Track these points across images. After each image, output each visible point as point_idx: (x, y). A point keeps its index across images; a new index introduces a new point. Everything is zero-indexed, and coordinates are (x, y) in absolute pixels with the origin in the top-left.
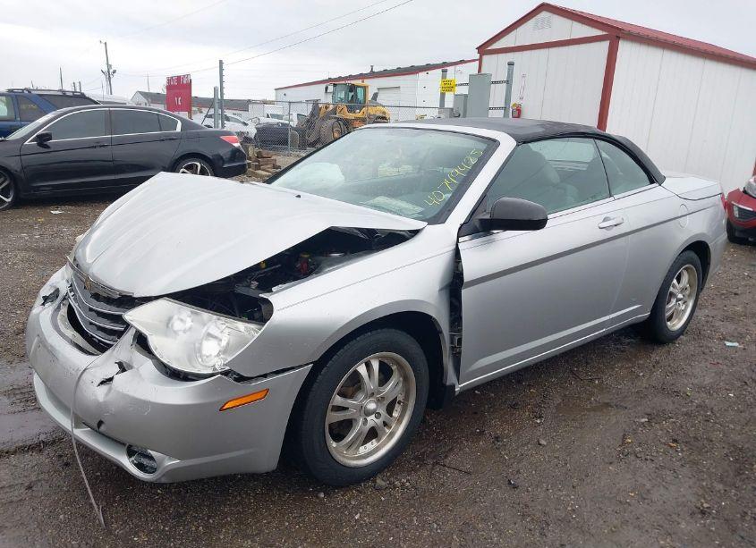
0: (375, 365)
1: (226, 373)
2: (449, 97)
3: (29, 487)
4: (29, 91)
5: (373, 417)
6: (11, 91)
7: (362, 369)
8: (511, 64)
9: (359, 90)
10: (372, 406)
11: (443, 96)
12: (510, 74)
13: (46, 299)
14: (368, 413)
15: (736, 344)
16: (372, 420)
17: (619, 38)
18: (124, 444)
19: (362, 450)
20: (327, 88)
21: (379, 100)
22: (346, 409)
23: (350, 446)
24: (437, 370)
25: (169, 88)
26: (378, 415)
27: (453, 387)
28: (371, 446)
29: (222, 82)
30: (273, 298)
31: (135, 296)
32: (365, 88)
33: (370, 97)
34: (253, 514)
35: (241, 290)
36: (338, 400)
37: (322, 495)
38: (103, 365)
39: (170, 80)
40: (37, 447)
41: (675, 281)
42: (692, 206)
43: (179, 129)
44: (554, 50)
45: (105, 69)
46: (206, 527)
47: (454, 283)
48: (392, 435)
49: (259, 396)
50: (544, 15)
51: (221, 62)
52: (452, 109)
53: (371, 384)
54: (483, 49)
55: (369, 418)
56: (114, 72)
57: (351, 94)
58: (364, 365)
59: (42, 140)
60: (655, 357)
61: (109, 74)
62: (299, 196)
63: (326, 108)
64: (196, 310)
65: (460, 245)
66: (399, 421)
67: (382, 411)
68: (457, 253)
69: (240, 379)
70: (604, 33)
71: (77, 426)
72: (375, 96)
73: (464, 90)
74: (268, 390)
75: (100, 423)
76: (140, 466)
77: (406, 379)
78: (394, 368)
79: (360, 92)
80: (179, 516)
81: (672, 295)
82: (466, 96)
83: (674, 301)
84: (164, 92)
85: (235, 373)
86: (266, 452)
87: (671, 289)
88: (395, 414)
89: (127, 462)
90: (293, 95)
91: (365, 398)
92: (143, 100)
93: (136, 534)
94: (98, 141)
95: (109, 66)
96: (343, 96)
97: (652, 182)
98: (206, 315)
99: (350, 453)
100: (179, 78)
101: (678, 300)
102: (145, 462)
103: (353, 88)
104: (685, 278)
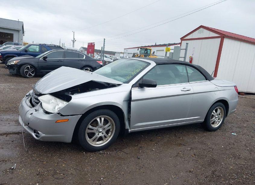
0: (103, 119)
1: (58, 113)
2: (168, 53)
3: (13, 141)
4: (45, 45)
5: (101, 133)
6: (40, 44)
7: (98, 120)
8: (187, 44)
9: (148, 50)
10: (101, 130)
11: (166, 53)
12: (187, 47)
13: (27, 96)
14: (100, 132)
15: (235, 134)
16: (101, 135)
17: (224, 37)
18: (33, 130)
19: (98, 143)
20: (138, 49)
21: (155, 54)
22: (93, 130)
23: (94, 140)
24: (123, 124)
25: (88, 46)
26: (103, 133)
27: (128, 130)
28: (100, 142)
29: (104, 45)
30: (73, 96)
31: (42, 93)
32: (150, 50)
33: (152, 53)
34: (65, 154)
35: (66, 94)
36: (90, 127)
37: (84, 153)
38: (32, 110)
39: (89, 44)
40: (18, 133)
41: (214, 111)
42: (220, 88)
43: (84, 58)
44: (203, 40)
45: (73, 40)
46: (51, 155)
47: (129, 100)
48: (107, 140)
49: (66, 120)
50: (201, 29)
51: (104, 39)
52: (168, 57)
53: (101, 124)
54: (182, 39)
55: (100, 134)
56: (75, 41)
57: (146, 51)
58: (99, 118)
59: (45, 58)
60: (205, 134)
61: (74, 41)
62: (92, 74)
63: (137, 55)
64: (55, 98)
65: (132, 90)
66: (110, 136)
67: (104, 132)
68: (131, 92)
69: (62, 115)
70: (220, 36)
71: (25, 126)
72: (154, 53)
73: (172, 51)
74: (69, 119)
75: (29, 124)
76: (37, 136)
77: (113, 125)
78: (109, 121)
79: (149, 51)
80: (46, 152)
81: (213, 116)
82: (173, 53)
83: (214, 118)
84: (87, 47)
85: (60, 114)
86: (68, 136)
87: (213, 114)
88: (109, 135)
89: (34, 135)
90: (130, 51)
91: (99, 127)
92: (82, 49)
93: (34, 154)
94: (60, 60)
95: (74, 39)
96: (143, 52)
97: (207, 80)
98: (58, 100)
99: (94, 143)
100: (91, 43)
101: (216, 118)
102: (38, 135)
103: (146, 50)
104: (219, 111)
